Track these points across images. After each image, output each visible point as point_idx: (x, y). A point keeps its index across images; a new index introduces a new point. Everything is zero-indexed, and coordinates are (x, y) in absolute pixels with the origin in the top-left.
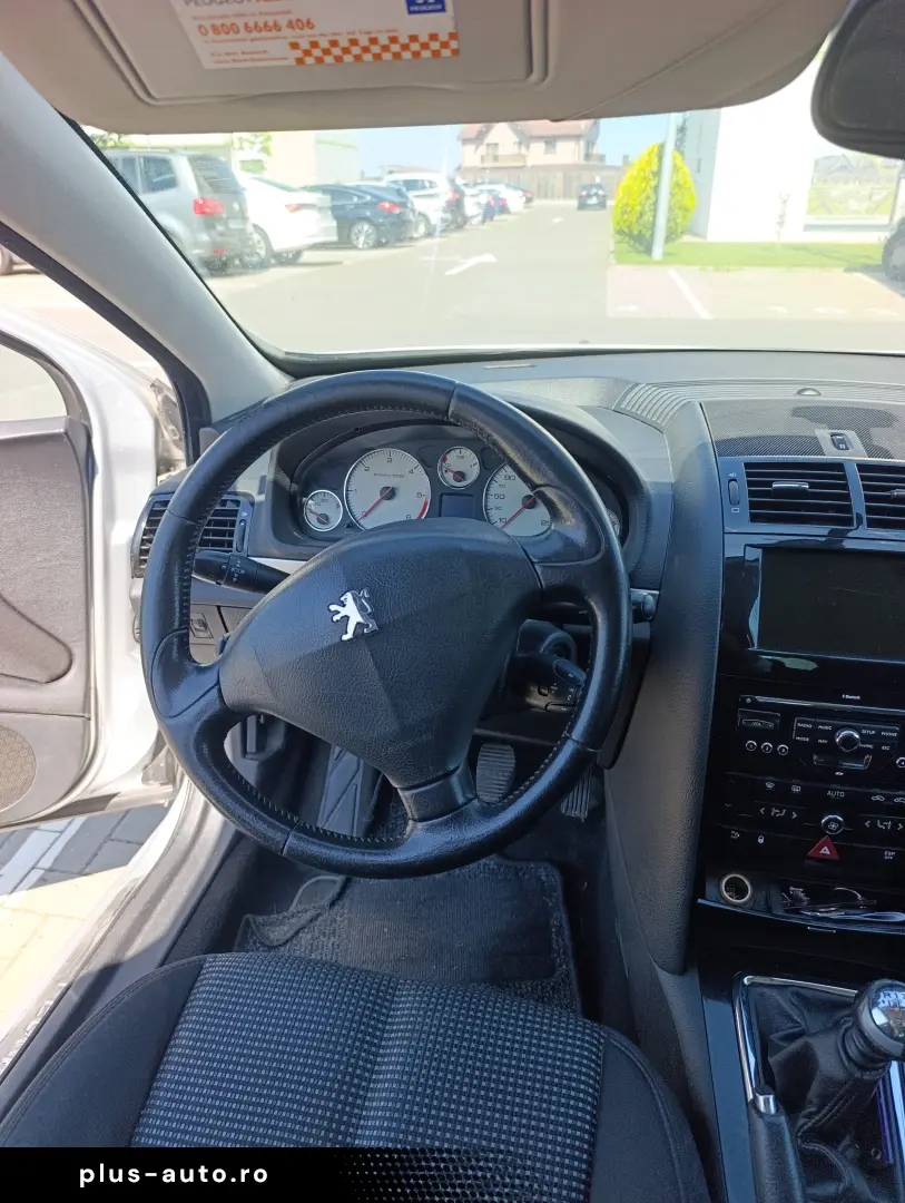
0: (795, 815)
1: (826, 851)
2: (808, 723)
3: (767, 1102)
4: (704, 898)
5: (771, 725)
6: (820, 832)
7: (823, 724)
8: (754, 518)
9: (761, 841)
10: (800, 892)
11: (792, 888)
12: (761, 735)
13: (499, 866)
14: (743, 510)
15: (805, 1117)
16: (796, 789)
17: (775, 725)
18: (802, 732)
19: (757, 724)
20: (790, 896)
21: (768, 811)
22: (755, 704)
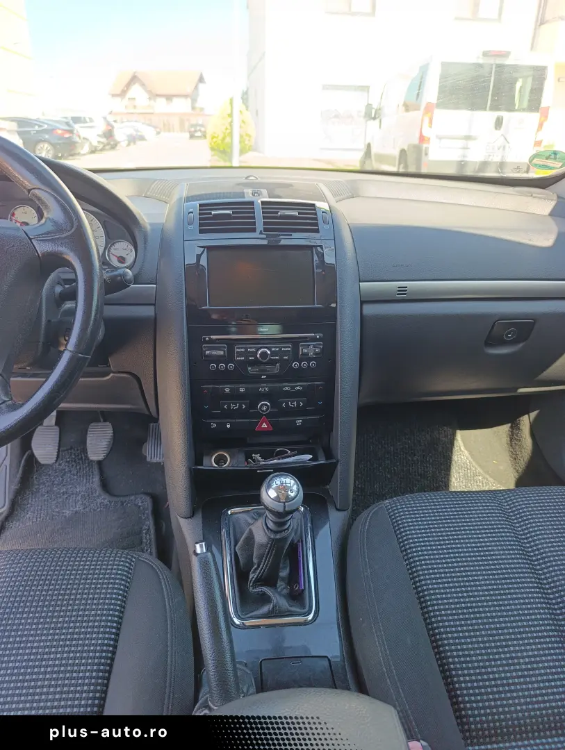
0: (244, 406)
1: (264, 426)
2: (242, 348)
3: (201, 546)
4: (202, 465)
5: (222, 353)
6: (259, 415)
7: (251, 348)
8: (201, 232)
9: (228, 426)
10: (257, 457)
11: (254, 455)
12: (218, 360)
13: (110, 502)
14: (195, 227)
15: (253, 572)
16: (242, 390)
17: (225, 352)
18: (240, 354)
19: (215, 353)
20: (254, 460)
21: (229, 406)
22: (211, 341)
